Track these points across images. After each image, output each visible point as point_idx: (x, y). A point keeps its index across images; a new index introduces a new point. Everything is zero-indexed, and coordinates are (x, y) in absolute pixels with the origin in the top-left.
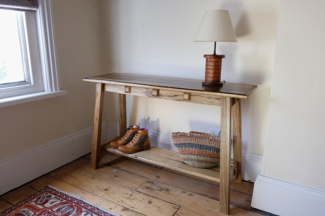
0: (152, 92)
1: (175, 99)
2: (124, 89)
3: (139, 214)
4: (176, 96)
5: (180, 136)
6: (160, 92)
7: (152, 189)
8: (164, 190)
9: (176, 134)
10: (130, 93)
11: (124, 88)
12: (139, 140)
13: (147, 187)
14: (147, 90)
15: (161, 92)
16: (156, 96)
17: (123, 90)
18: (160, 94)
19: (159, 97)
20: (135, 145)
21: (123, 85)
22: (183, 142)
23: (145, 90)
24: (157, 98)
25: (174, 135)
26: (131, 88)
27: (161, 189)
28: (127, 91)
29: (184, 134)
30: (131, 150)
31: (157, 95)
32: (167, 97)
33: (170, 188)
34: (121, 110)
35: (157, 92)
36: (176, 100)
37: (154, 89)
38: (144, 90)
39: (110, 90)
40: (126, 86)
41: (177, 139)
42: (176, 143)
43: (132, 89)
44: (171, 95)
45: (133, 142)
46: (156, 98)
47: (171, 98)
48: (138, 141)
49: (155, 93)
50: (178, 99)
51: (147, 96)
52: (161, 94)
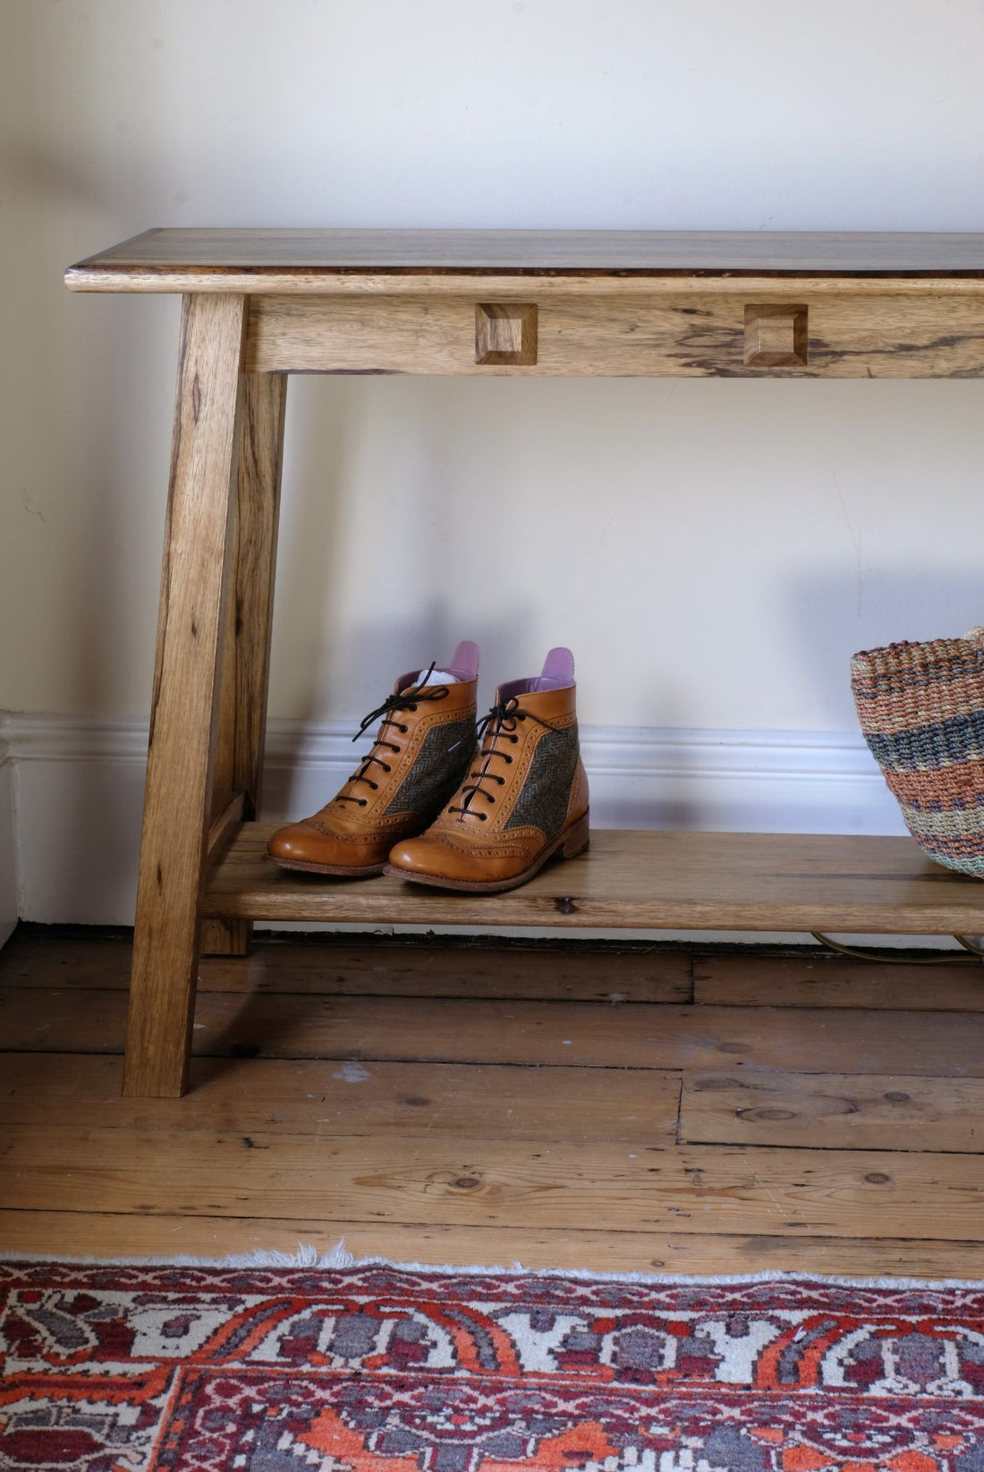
0: (741, 333)
1: (943, 366)
2: (470, 334)
3: (886, 1243)
4: (950, 342)
5: (925, 666)
6: (811, 326)
7: (782, 1115)
8: (874, 1101)
9: (897, 655)
10: (534, 361)
11: (465, 323)
12: (536, 774)
13: (738, 1114)
14: (697, 321)
15: (821, 325)
16: (785, 360)
17: (456, 341)
18: (818, 343)
19: (808, 369)
20: (516, 820)
21: (454, 301)
22: (963, 709)
23: (680, 323)
24: (790, 375)
25: (881, 670)
26: (541, 318)
27: (853, 1107)
28: (505, 347)
29: (953, 652)
30: (497, 865)
31: (795, 348)
32: (878, 364)
33: (896, 1085)
34: (241, 560)
35: (795, 329)
36: (955, 375)
37: (760, 309)
38: (666, 326)
39: (315, 352)
40: (491, 308)
41: (909, 691)
42: (897, 724)
43: (548, 328)
44: (907, 342)
45: (491, 800)
46: (778, 376)
47: (912, 364)
48: (530, 779)
49: (778, 336)
50: (972, 364)
51: (700, 371)
52: (828, 338)
